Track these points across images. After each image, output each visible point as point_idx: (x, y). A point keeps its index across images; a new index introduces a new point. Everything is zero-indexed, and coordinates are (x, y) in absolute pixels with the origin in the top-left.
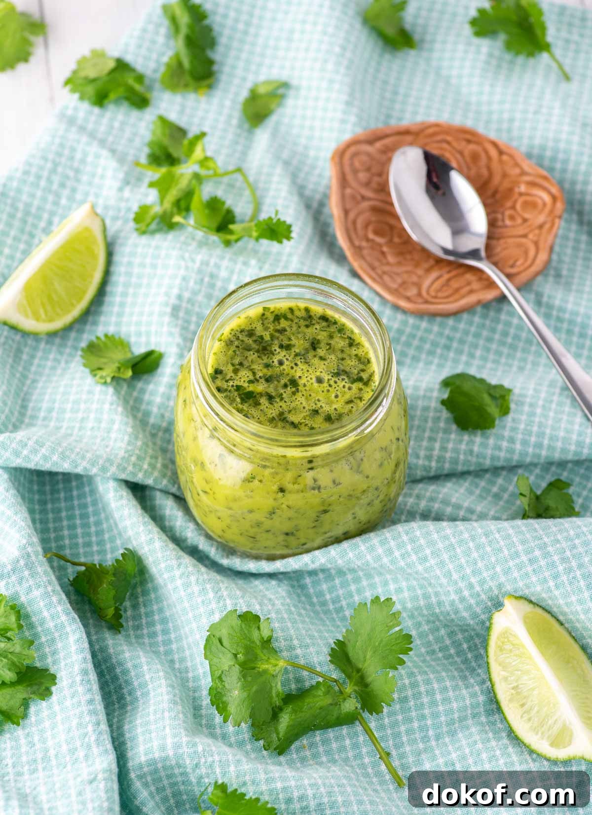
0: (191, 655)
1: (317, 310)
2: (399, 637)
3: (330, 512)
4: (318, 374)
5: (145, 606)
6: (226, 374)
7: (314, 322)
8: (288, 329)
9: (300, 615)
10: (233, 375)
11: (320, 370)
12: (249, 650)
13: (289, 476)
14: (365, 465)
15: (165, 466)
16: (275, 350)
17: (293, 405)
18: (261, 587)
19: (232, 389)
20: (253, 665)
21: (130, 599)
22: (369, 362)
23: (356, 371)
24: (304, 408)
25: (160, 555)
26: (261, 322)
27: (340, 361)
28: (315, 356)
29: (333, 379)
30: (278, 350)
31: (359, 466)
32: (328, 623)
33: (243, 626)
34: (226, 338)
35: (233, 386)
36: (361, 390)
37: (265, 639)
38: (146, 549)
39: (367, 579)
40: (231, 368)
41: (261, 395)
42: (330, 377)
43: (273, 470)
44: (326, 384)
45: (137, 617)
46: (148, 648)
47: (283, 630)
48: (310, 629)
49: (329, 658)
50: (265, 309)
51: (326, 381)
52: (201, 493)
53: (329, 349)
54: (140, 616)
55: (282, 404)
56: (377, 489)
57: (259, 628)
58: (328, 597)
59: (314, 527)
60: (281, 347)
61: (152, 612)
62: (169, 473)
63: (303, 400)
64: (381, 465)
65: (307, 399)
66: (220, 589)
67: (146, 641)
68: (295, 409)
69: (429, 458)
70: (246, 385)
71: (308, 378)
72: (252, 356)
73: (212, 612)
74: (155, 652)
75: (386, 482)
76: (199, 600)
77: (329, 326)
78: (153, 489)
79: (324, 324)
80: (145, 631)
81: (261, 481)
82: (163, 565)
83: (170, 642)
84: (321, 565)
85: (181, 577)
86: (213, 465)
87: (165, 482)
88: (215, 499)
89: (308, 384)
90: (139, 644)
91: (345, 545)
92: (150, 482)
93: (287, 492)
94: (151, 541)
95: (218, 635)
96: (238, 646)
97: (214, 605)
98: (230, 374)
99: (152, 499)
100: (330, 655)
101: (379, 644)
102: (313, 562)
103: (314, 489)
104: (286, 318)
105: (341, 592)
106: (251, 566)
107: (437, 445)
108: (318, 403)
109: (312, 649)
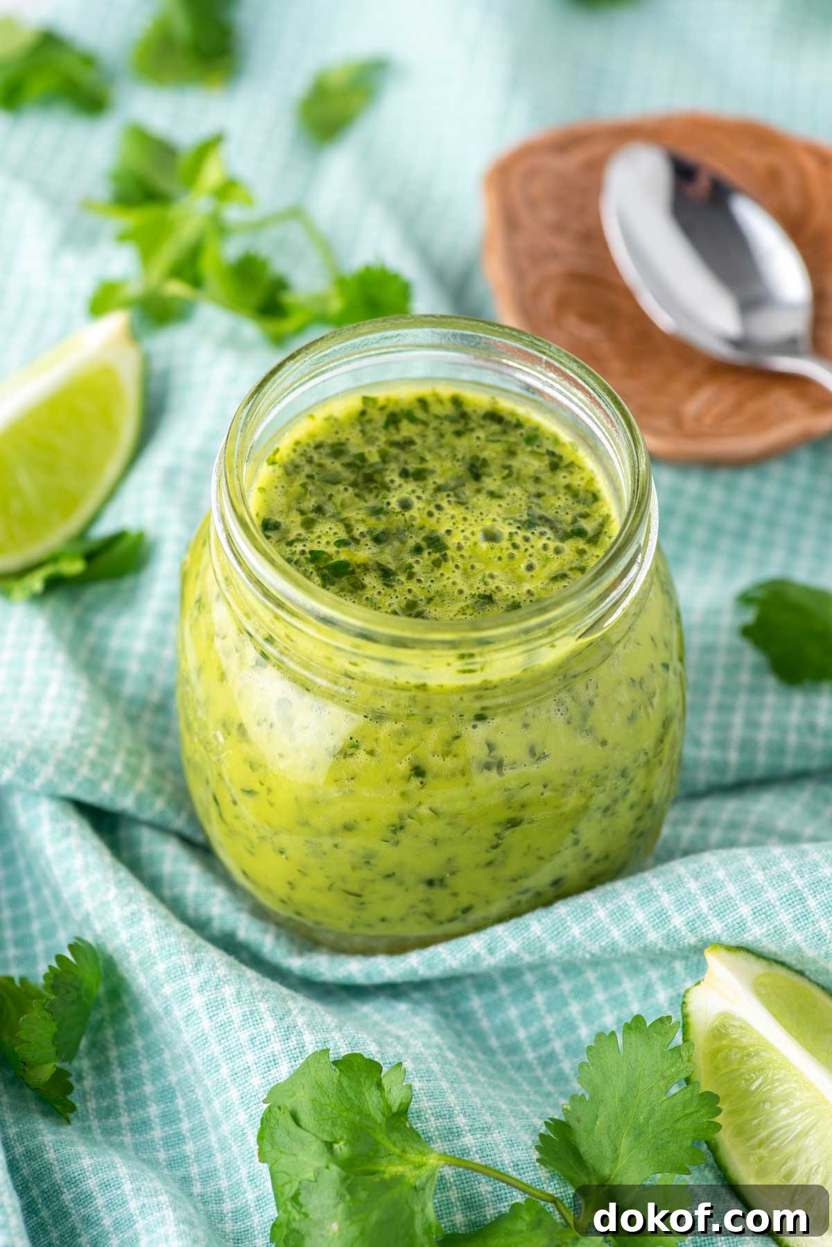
0: (228, 1165)
1: (478, 400)
2: (692, 1099)
3: (524, 826)
4: (488, 523)
5: (122, 1066)
6: (288, 531)
7: (472, 425)
8: (418, 441)
9: (466, 1068)
10: (302, 531)
11: (491, 516)
12: (360, 1133)
13: (435, 736)
14: (599, 716)
15: (159, 773)
16: (392, 481)
17: (436, 587)
18: (377, 1017)
19: (302, 558)
20: (370, 1167)
21: (89, 1053)
22: (595, 497)
23: (569, 518)
24: (461, 592)
25: (154, 945)
26: (359, 428)
27: (535, 500)
28: (478, 491)
29: (522, 533)
30: (398, 481)
31: (585, 717)
32: (525, 1086)
33: (345, 1082)
34: (285, 459)
35: (303, 552)
36: (581, 552)
37: (395, 1109)
38: (124, 936)
39: (606, 988)
40: (298, 519)
41: (365, 568)
42: (514, 530)
43: (399, 726)
44: (505, 544)
45: (105, 1091)
46: (132, 1153)
47: (431, 1096)
48: (489, 1096)
49: (536, 1155)
50: (366, 400)
51: (506, 536)
52: (239, 796)
53: (509, 475)
54: (112, 1089)
55: (412, 585)
56: (623, 774)
57: (379, 1085)
58: (522, 1034)
59: (490, 864)
60: (404, 474)
61: (139, 1078)
62: (168, 788)
63: (457, 576)
64: (632, 718)
65: (465, 572)
66: (289, 1012)
67: (128, 1139)
68: (440, 594)
69: (722, 744)
70: (331, 550)
71: (467, 533)
72: (343, 494)
73: (274, 1062)
74: (148, 1162)
75: (642, 759)
76: (244, 1036)
77: (504, 432)
78: (134, 821)
79: (496, 428)
80: (124, 1120)
81: (371, 753)
82: (161, 968)
83: (179, 1139)
84: (512, 957)
85: (201, 990)
86: (265, 726)
87: (159, 804)
88: (271, 804)
89: (466, 545)
90: (112, 1145)
91: (562, 909)
92: (126, 803)
93: (429, 777)
94: (134, 918)
95: (289, 1103)
96: (334, 1124)
97: (276, 1047)
98: (296, 530)
99: (133, 844)
100: (537, 1148)
101: (647, 1120)
102: (491, 951)
103: (488, 767)
104: (412, 419)
105: (549, 1021)
106: (354, 969)
107: (738, 719)
108: (489, 580)
109: (497, 1136)
